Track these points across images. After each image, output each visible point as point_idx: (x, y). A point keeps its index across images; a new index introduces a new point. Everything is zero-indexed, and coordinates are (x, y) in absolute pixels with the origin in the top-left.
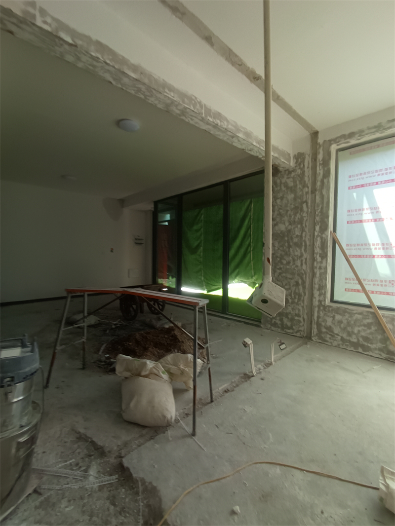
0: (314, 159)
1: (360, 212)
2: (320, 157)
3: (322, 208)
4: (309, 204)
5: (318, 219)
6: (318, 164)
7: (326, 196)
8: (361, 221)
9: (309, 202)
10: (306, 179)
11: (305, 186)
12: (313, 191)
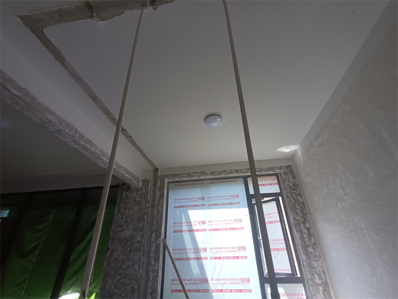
0: (155, 185)
1: (181, 224)
2: (158, 184)
3: (158, 220)
4: (149, 216)
5: (154, 227)
6: (157, 189)
7: (160, 211)
8: (181, 231)
9: (149, 214)
10: (149, 197)
11: (147, 202)
12: (153, 206)
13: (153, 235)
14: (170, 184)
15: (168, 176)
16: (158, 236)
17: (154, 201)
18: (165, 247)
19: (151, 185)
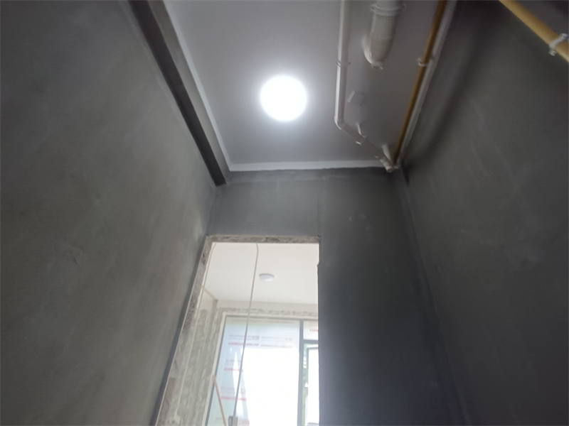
0: (212, 318)
1: (232, 363)
3: (211, 356)
4: (203, 350)
5: (206, 363)
6: (214, 322)
7: (214, 347)
8: (232, 370)
9: (203, 348)
10: (205, 330)
11: (203, 335)
13: (205, 371)
14: (228, 318)
15: (226, 310)
16: (209, 372)
17: (209, 334)
18: (214, 384)
19: (208, 317)
